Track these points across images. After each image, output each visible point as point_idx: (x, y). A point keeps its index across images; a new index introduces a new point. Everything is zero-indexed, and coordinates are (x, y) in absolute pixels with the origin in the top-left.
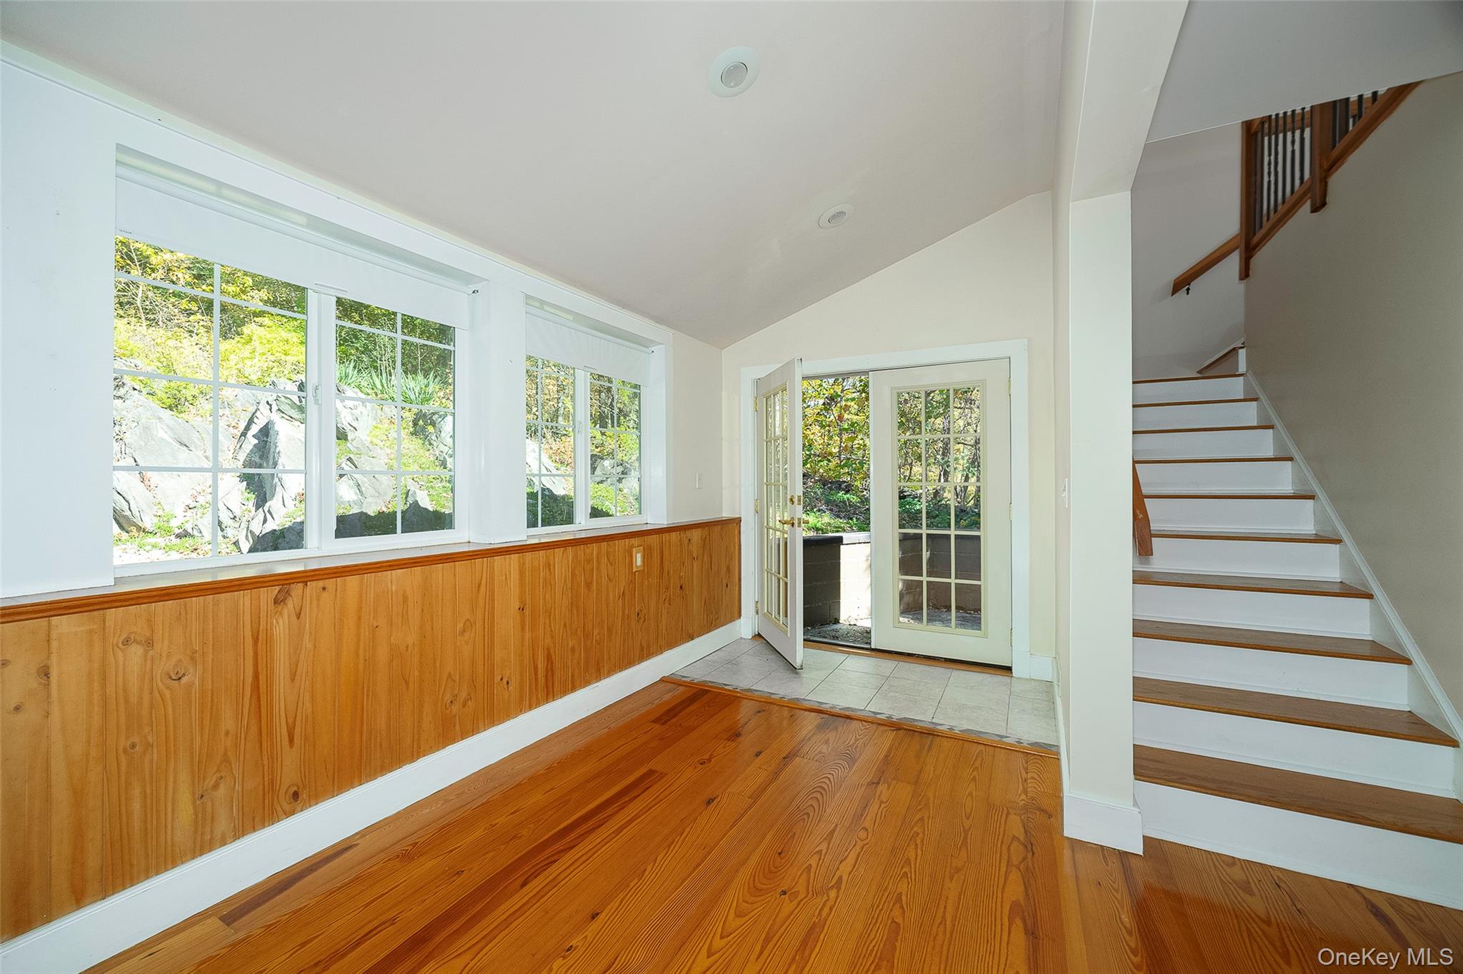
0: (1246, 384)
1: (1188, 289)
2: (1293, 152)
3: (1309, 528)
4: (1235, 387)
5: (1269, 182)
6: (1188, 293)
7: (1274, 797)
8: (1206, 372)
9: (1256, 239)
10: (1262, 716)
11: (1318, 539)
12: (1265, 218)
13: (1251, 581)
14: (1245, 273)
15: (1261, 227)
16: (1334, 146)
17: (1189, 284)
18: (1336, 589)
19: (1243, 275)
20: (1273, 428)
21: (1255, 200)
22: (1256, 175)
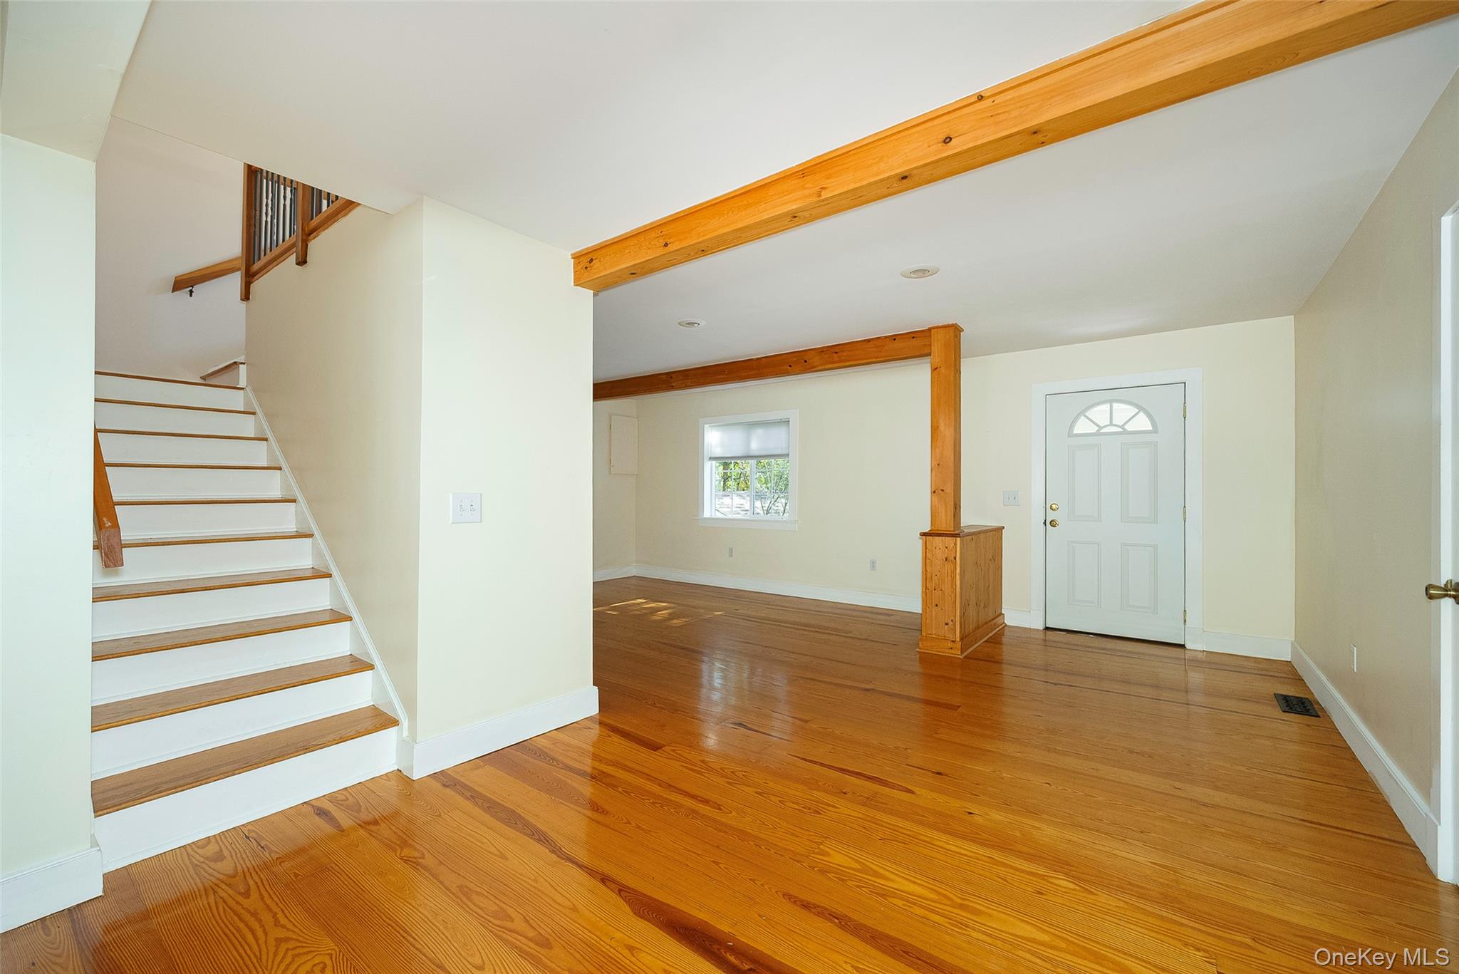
0: (246, 397)
1: (191, 292)
2: (284, 205)
3: (291, 527)
4: (236, 400)
5: (266, 222)
6: (191, 295)
7: (247, 763)
8: (208, 380)
9: (256, 267)
10: (241, 696)
11: (299, 535)
12: (263, 253)
13: (245, 578)
14: (246, 296)
15: (259, 259)
16: (312, 219)
17: (192, 287)
18: (309, 574)
19: (243, 297)
20: (267, 440)
21: (255, 232)
22: (255, 210)
